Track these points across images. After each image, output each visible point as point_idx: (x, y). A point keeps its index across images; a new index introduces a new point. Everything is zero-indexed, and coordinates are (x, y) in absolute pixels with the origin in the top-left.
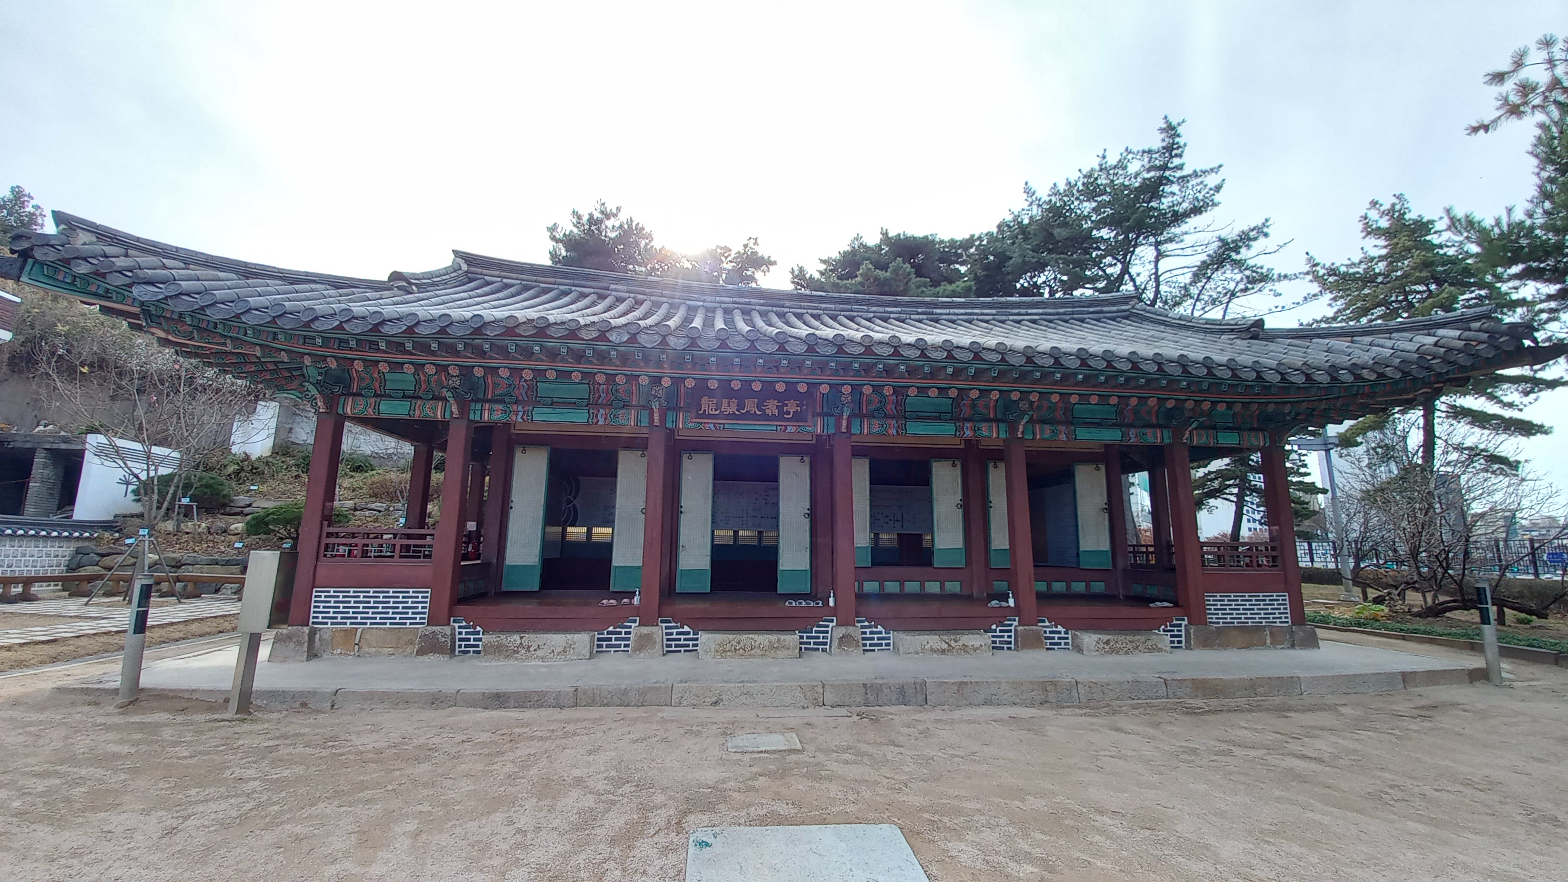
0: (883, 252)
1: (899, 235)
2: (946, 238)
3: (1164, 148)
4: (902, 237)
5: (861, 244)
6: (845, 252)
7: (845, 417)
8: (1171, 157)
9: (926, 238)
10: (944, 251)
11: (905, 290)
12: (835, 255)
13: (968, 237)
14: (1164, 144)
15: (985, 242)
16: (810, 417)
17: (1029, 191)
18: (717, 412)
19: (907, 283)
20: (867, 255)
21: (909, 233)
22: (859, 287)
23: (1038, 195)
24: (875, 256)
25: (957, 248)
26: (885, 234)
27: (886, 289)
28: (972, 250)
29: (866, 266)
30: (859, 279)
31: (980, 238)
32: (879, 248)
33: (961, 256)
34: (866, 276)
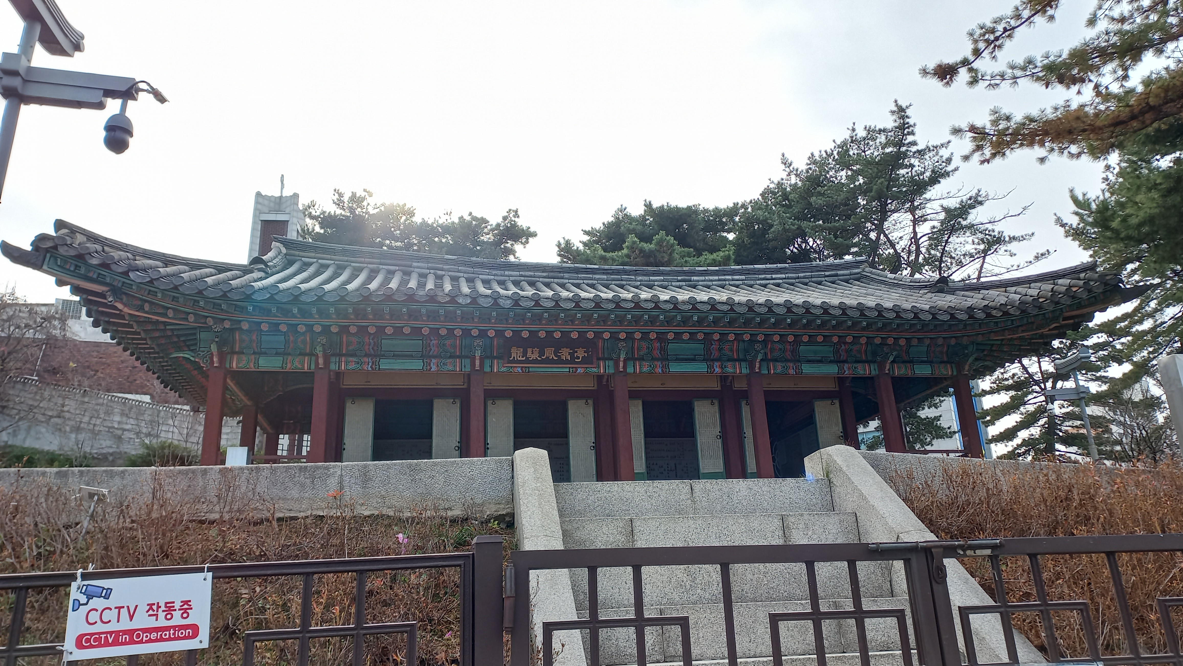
0: (648, 222)
1: (663, 206)
2: (711, 207)
3: (896, 128)
4: (665, 207)
5: (626, 215)
6: (609, 223)
7: (622, 359)
8: (904, 135)
9: (689, 208)
10: (709, 220)
11: (669, 260)
12: (598, 225)
13: (731, 205)
14: (897, 124)
15: (750, 210)
16: (595, 360)
17: (786, 163)
18: (524, 359)
19: (671, 254)
20: (631, 227)
21: (673, 204)
22: (626, 260)
23: (795, 165)
24: (639, 227)
25: (721, 217)
26: (648, 206)
27: (652, 260)
28: (737, 219)
29: (632, 238)
30: (625, 251)
31: (743, 206)
32: (643, 218)
33: (725, 224)
34: (631, 248)
